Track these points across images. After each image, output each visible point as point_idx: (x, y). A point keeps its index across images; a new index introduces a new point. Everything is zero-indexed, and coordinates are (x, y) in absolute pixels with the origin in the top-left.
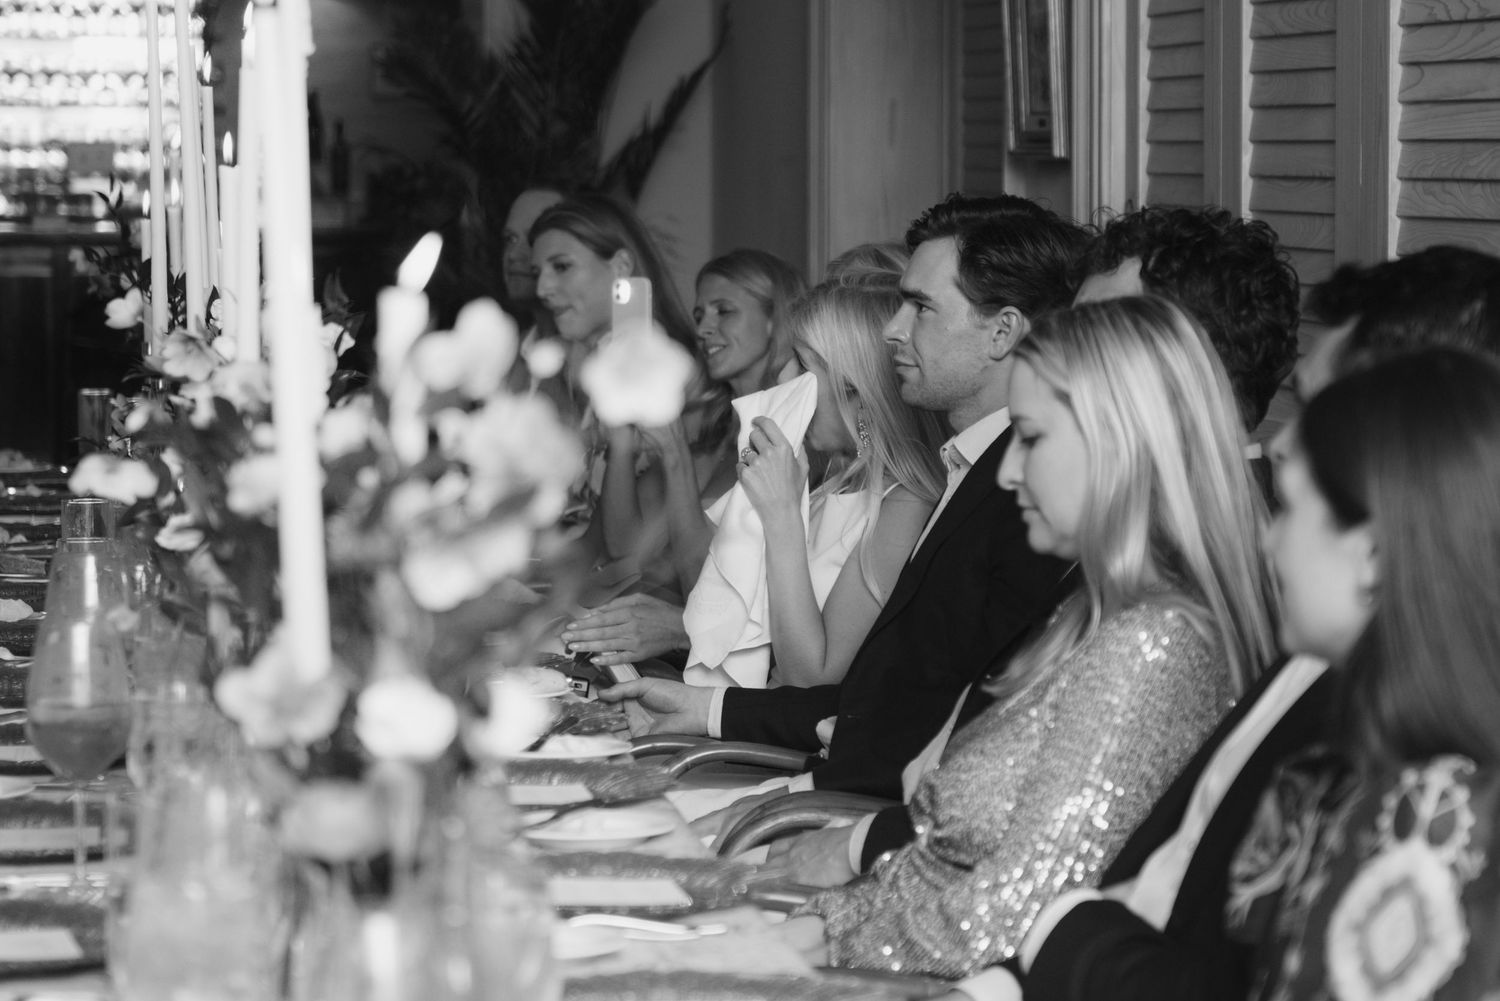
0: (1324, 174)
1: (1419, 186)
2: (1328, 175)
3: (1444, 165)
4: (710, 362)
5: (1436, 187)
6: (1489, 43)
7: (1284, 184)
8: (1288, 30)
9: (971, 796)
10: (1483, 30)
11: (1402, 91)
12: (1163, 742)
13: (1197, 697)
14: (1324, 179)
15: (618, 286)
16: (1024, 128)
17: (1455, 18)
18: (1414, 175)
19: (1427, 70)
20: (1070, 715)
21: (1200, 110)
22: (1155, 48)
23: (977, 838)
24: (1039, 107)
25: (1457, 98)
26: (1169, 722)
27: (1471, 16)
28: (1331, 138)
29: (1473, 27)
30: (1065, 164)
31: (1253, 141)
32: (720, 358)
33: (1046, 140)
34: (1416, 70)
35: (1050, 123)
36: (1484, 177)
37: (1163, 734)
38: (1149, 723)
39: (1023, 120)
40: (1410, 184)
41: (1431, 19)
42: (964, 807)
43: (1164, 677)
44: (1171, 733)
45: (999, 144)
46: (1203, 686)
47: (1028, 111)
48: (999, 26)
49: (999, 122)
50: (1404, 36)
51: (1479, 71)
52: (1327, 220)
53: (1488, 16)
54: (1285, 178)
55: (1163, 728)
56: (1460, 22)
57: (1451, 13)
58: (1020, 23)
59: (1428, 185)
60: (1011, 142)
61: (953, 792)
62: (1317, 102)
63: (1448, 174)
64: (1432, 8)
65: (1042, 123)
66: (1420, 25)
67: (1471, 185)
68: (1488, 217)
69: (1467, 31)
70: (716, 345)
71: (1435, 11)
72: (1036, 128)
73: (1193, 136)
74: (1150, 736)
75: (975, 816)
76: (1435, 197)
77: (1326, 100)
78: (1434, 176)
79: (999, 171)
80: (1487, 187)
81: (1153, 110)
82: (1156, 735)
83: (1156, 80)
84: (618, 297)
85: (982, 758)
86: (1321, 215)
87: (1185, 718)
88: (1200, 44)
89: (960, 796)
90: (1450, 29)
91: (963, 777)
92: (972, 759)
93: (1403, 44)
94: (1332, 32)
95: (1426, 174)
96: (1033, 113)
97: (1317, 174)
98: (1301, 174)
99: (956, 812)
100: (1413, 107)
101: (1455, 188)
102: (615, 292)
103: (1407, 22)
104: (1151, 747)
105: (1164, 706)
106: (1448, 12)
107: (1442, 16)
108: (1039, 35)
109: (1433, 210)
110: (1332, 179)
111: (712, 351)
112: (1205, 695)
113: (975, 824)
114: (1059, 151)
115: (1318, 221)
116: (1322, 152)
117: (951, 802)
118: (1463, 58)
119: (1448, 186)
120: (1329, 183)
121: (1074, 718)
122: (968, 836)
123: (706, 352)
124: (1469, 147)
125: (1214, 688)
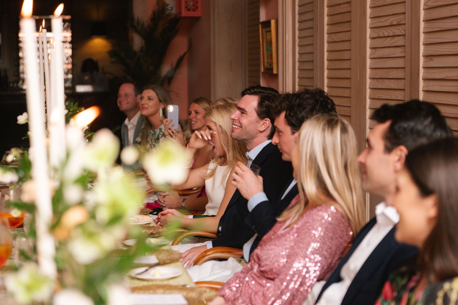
0: (347, 77)
1: (375, 80)
2: (349, 77)
3: (382, 74)
4: (192, 125)
5: (380, 81)
6: (396, 42)
7: (336, 80)
8: (337, 40)
9: (273, 258)
10: (394, 38)
11: (370, 55)
12: (330, 245)
13: (340, 232)
14: (347, 79)
15: (169, 107)
16: (266, 66)
17: (385, 36)
18: (374, 77)
19: (378, 50)
20: (303, 237)
21: (313, 61)
22: (299, 46)
23: (275, 271)
24: (269, 61)
25: (386, 57)
26: (332, 239)
27: (390, 35)
28: (350, 68)
29: (390, 38)
30: (277, 76)
31: (327, 69)
32: (195, 124)
33: (272, 69)
34: (374, 50)
35: (273, 65)
36: (394, 77)
37: (330, 243)
38: (326, 239)
39: (265, 64)
40: (372, 80)
41: (379, 36)
42: (270, 261)
43: (331, 226)
44: (333, 243)
45: (259, 71)
46: (342, 229)
47: (267, 62)
48: (259, 42)
49: (259, 65)
50: (370, 41)
51: (392, 49)
52: (349, 90)
53: (395, 35)
54: (337, 78)
55: (330, 241)
56: (387, 37)
57: (384, 34)
58: (265, 41)
59: (377, 80)
60: (262, 70)
61: (267, 257)
62: (346, 58)
63: (384, 77)
64: (379, 33)
65: (270, 65)
66: (375, 38)
67: (390, 80)
68: (396, 88)
69: (389, 39)
70: (194, 121)
71: (379, 34)
72: (268, 66)
73: (311, 68)
74: (326, 244)
75: (274, 264)
76: (379, 83)
77: (348, 58)
78: (380, 77)
79: (259, 77)
80: (395, 81)
81: (299, 62)
82: (328, 243)
83: (300, 54)
84: (169, 110)
85: (275, 247)
86: (347, 88)
87: (336, 238)
88: (313, 44)
89: (269, 258)
90: (384, 39)
91: (270, 252)
92: (272, 247)
93: (370, 43)
94: (350, 40)
95: (377, 77)
96: (268, 63)
97: (346, 77)
98: (341, 77)
99: (268, 263)
100: (373, 60)
101: (386, 81)
102: (168, 109)
103: (371, 37)
104: (326, 247)
105: (331, 235)
106: (383, 34)
107: (382, 35)
108: (270, 43)
109: (380, 86)
110: (350, 78)
111: (193, 122)
112: (342, 231)
113: (274, 266)
114: (275, 72)
115: (346, 90)
116: (348, 71)
117: (266, 260)
118: (388, 46)
119: (384, 80)
120: (349, 80)
121: (304, 238)
122: (271, 270)
123: (191, 122)
124: (390, 70)
125: (345, 229)
